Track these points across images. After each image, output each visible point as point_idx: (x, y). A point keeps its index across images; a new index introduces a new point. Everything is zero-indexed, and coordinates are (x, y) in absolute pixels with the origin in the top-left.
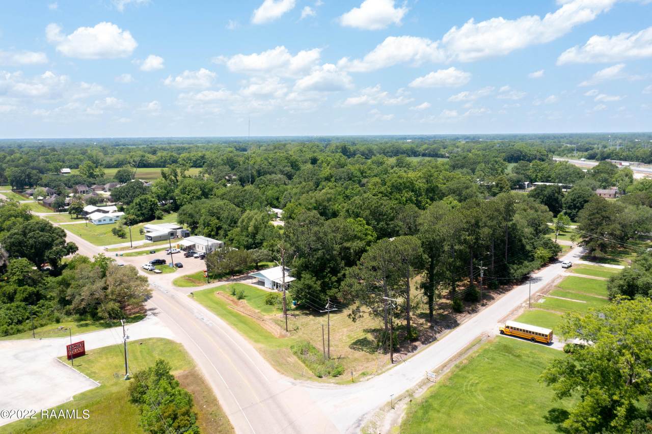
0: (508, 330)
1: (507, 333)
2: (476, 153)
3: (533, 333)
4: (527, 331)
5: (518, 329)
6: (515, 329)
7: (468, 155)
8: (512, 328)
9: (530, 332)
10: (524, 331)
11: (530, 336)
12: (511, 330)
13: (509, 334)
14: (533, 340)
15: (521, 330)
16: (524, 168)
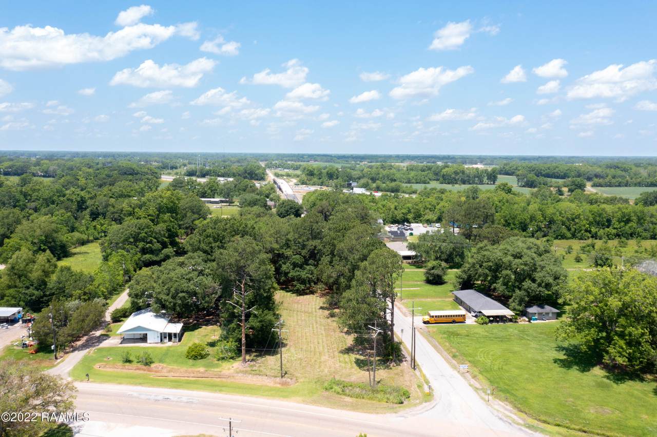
0: (433, 319)
1: (432, 322)
2: (87, 171)
3: (454, 316)
4: (449, 316)
5: (441, 316)
6: (439, 316)
7: (78, 173)
8: (436, 316)
9: (451, 316)
10: (446, 316)
11: (451, 320)
12: (435, 318)
13: (434, 322)
14: (454, 322)
15: (444, 316)
16: (180, 185)
